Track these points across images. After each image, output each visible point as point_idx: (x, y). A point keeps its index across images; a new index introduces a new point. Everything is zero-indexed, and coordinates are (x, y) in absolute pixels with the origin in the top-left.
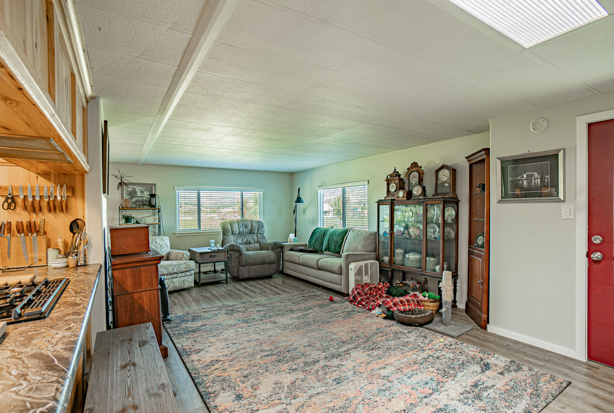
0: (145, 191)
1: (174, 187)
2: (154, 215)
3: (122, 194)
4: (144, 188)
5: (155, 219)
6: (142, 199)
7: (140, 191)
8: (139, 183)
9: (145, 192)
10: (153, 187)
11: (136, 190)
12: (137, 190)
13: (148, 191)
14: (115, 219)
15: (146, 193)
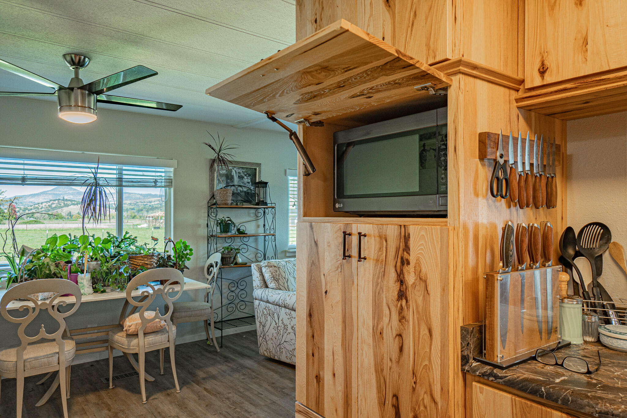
0: (246, 175)
1: (286, 171)
2: (257, 218)
3: (212, 180)
4: (244, 170)
5: (258, 226)
6: (241, 189)
7: (239, 176)
8: (237, 162)
9: (245, 177)
10: (258, 168)
11: (232, 174)
12: (234, 173)
13: (249, 175)
14: (199, 226)
15: (246, 180)
